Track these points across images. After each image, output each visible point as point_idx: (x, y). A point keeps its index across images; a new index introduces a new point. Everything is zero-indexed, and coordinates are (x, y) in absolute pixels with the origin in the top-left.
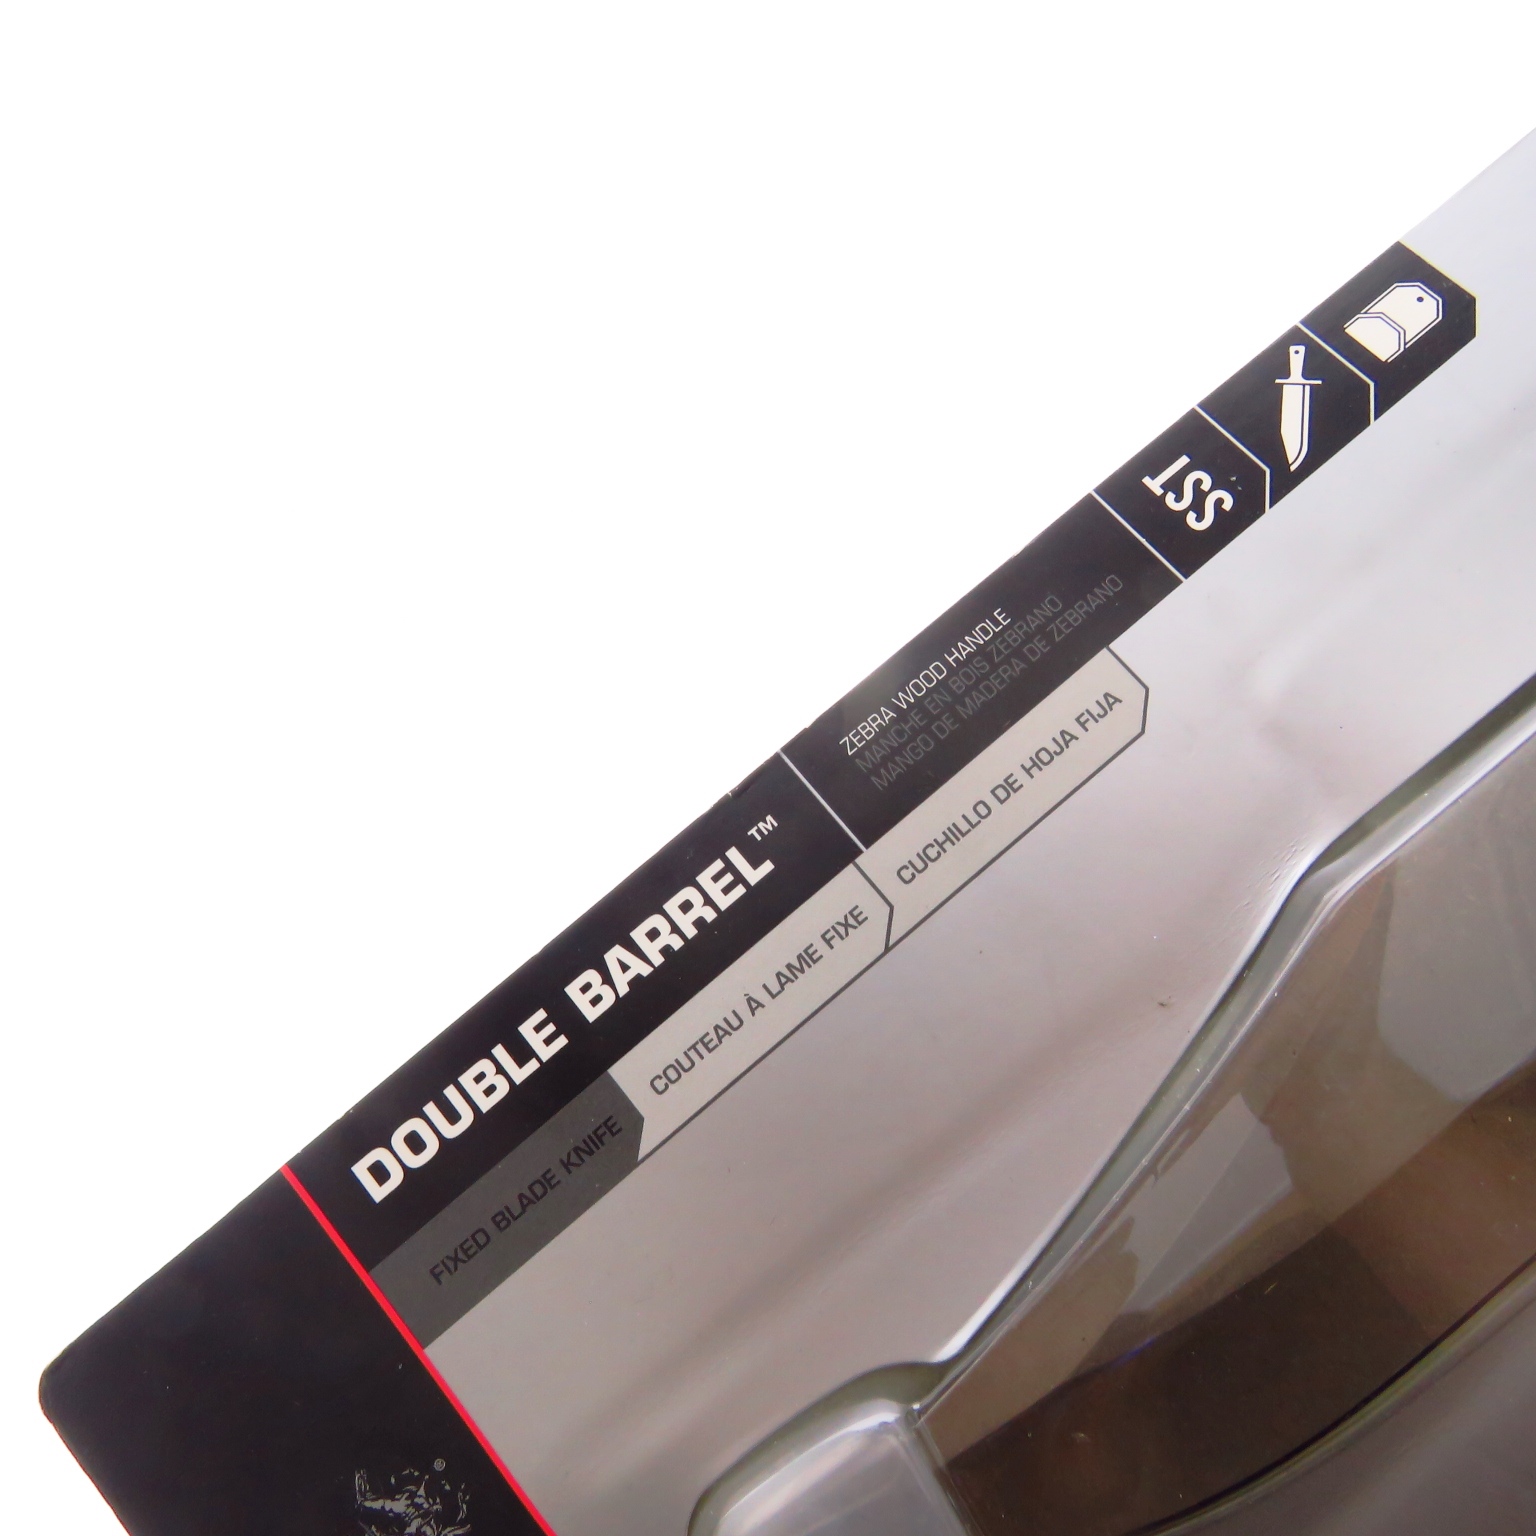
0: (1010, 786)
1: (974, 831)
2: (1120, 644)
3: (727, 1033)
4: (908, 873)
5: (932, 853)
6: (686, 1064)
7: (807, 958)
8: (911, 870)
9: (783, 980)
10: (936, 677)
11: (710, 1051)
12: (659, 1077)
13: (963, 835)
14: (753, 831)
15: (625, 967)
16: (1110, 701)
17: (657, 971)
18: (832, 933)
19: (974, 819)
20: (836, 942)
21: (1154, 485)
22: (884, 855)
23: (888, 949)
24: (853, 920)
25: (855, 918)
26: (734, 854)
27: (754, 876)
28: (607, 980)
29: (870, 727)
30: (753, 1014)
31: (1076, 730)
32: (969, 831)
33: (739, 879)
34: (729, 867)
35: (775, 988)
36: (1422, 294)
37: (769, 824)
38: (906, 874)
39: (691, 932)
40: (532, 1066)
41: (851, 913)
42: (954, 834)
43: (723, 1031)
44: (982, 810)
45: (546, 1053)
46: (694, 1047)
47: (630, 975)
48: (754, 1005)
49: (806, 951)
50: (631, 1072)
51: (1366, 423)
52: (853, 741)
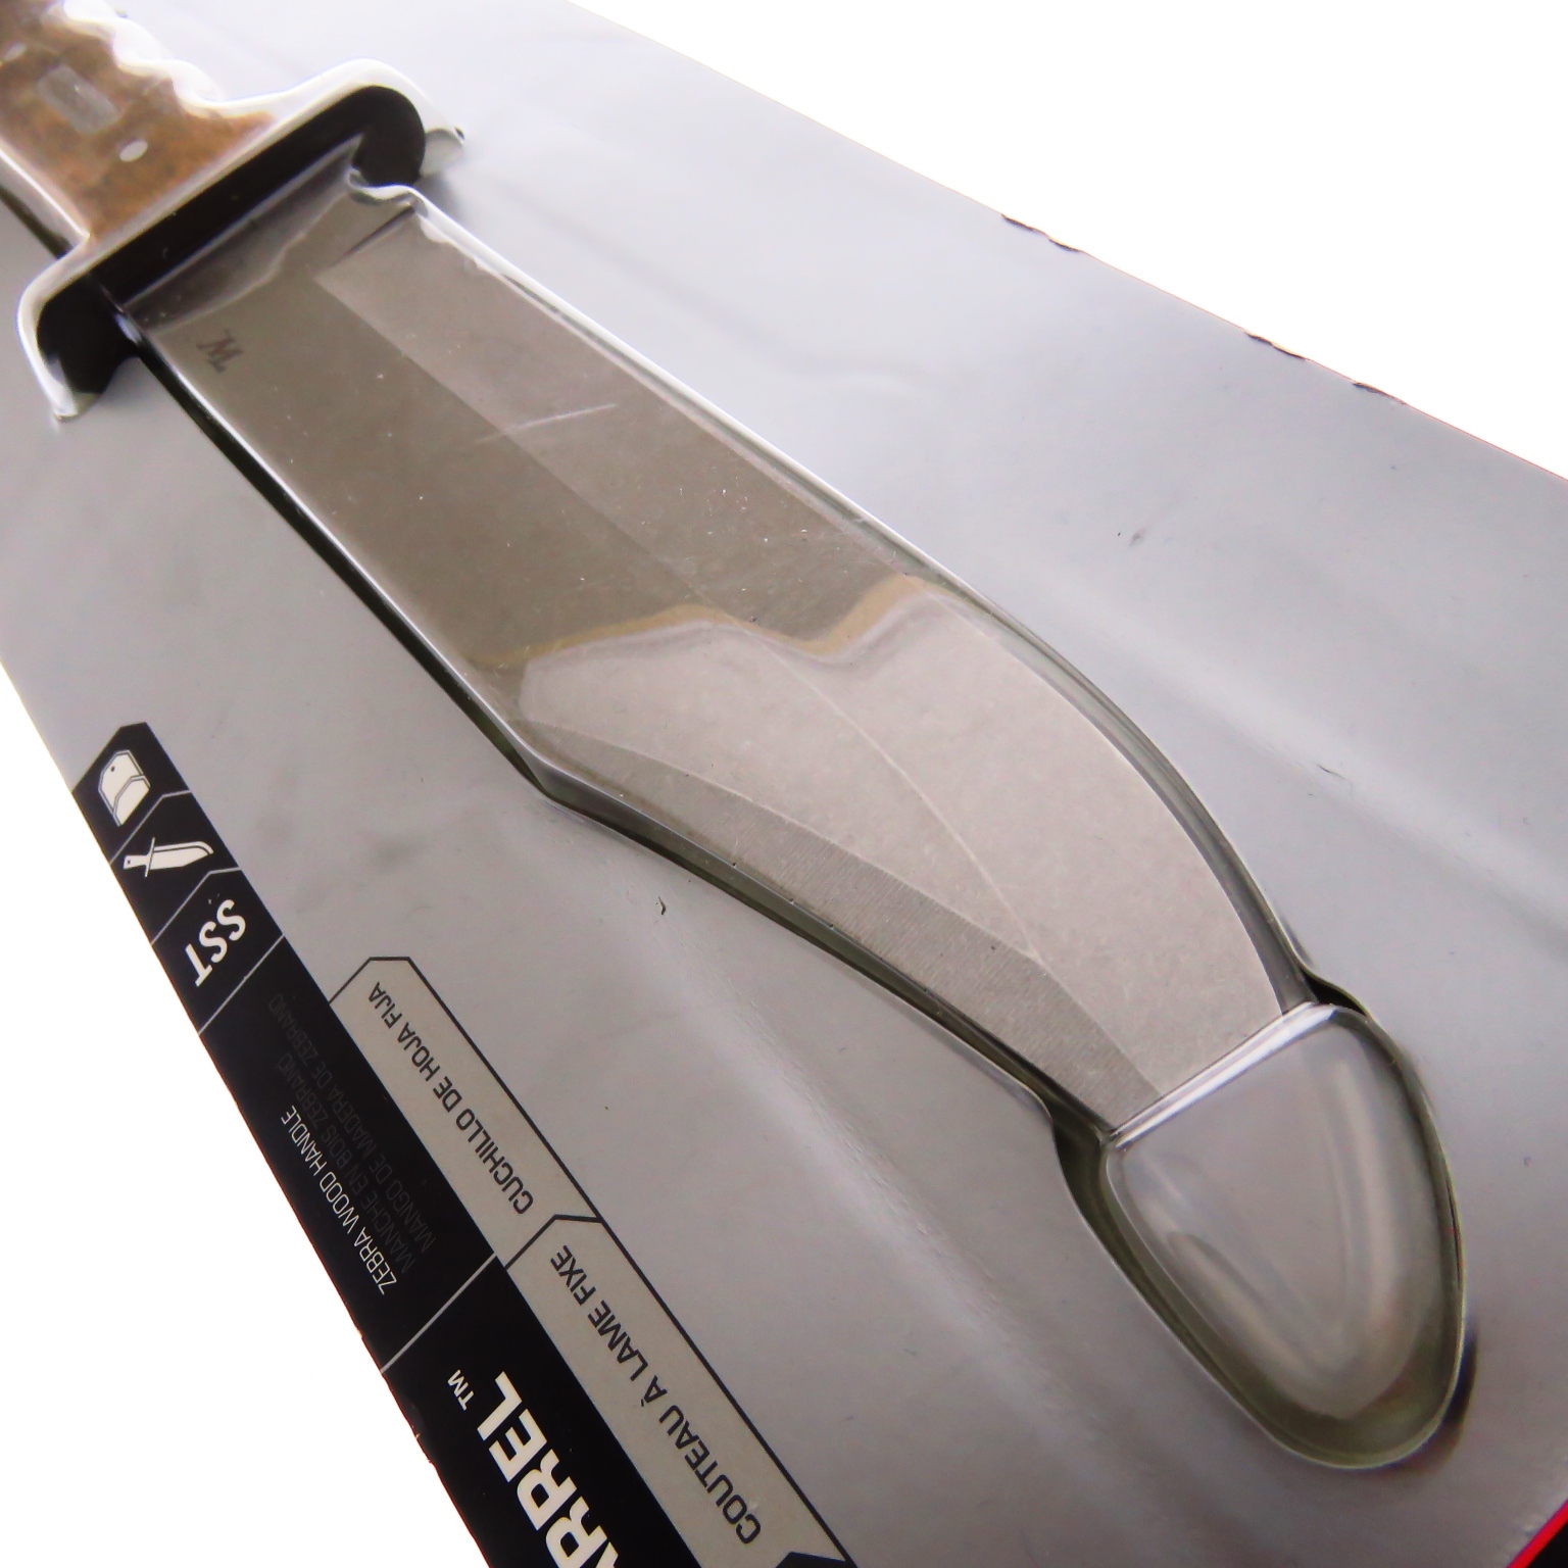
0: (446, 1092)
1: (485, 1128)
2: (328, 995)
3: (685, 1430)
4: (521, 1199)
5: (503, 1173)
6: (722, 1488)
7: (604, 1322)
8: (519, 1197)
9: (627, 1352)
10: (335, 1184)
11: (706, 1453)
12: (739, 1529)
13: (488, 1138)
14: (463, 1402)
16: (378, 995)
17: (612, 1538)
18: (578, 1290)
19: (473, 1128)
20: (587, 1285)
21: (203, 973)
22: (502, 1232)
23: (599, 1219)
24: (566, 1266)
25: (563, 1262)
26: (486, 1429)
27: (512, 1399)
29: (372, 1258)
30: (664, 1392)
31: (399, 1026)
32: (485, 1133)
33: (513, 1421)
34: (499, 1435)
35: (635, 1363)
36: (109, 770)
37: (456, 1381)
38: (522, 1202)
39: (569, 1487)
41: (558, 1268)
42: (487, 1151)
43: (685, 1436)
44: (468, 1121)
46: (702, 1478)
48: (655, 1392)
49: (596, 1324)
51: (189, 798)
52: (383, 1278)
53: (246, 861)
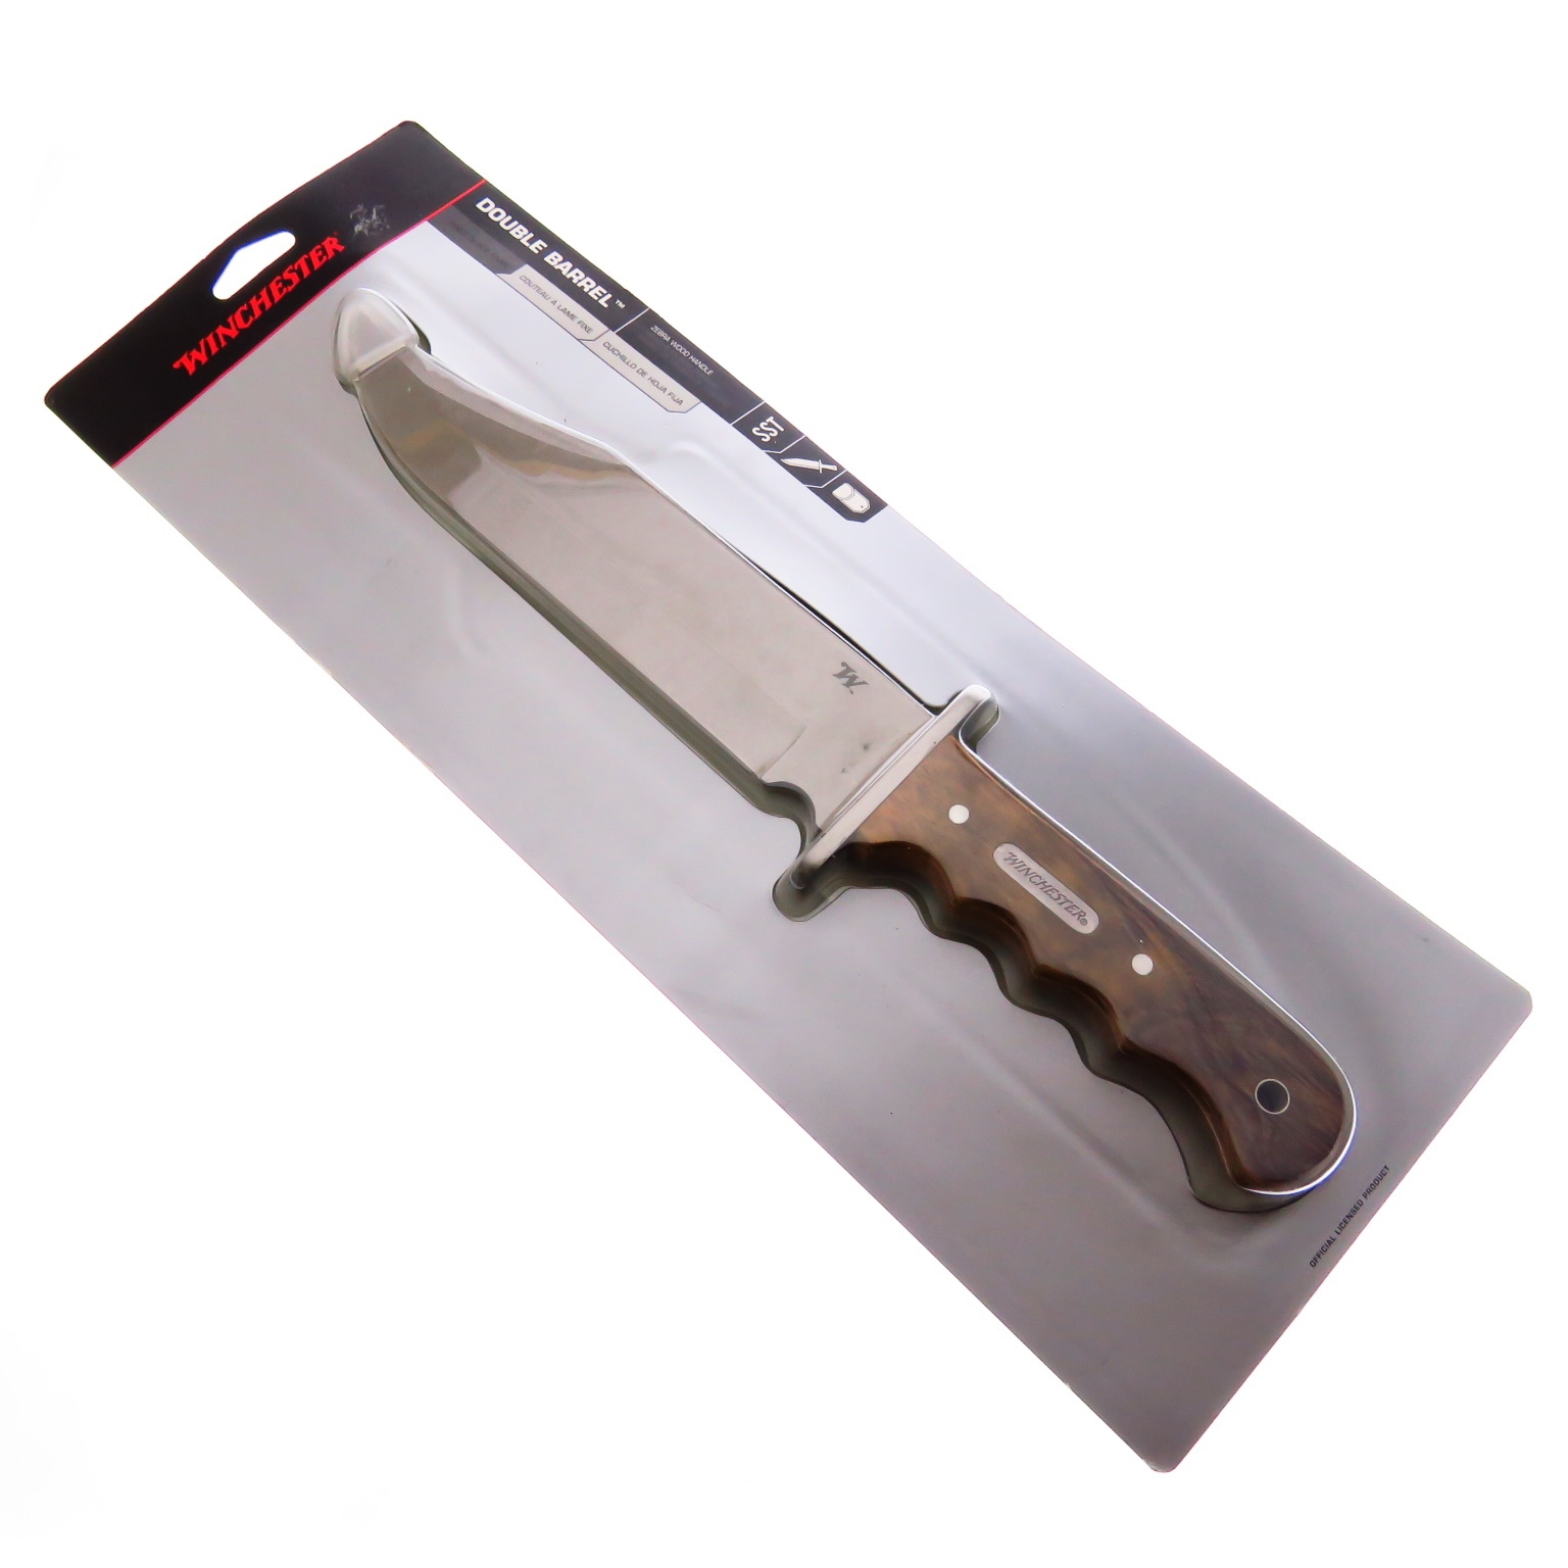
0: (643, 373)
2: (703, 406)
4: (607, 346)
5: (615, 352)
6: (531, 285)
7: (572, 317)
8: (609, 346)
9: (564, 311)
10: (684, 353)
11: (537, 291)
12: (526, 278)
13: (623, 361)
14: (619, 301)
15: (565, 268)
16: (680, 402)
17: (564, 276)
18: (583, 324)
19: (630, 363)
20: (579, 325)
21: (770, 420)
22: (613, 338)
23: (579, 340)
24: (587, 329)
25: (589, 330)
26: (609, 296)
27: (602, 302)
28: (559, 263)
29: (661, 334)
30: (551, 302)
31: (667, 392)
32: (625, 362)
33: (600, 298)
34: (604, 295)
35: (561, 308)
36: (866, 507)
37: (622, 305)
38: (607, 345)
39: (579, 285)
40: (527, 244)
41: (591, 329)
42: (623, 358)
43: (544, 295)
44: (633, 366)
45: (533, 248)
46: (538, 287)
47: (562, 269)
48: (554, 302)
49: (575, 316)
50: (527, 270)
51: (804, 483)
52: (656, 329)
53: (762, 454)
